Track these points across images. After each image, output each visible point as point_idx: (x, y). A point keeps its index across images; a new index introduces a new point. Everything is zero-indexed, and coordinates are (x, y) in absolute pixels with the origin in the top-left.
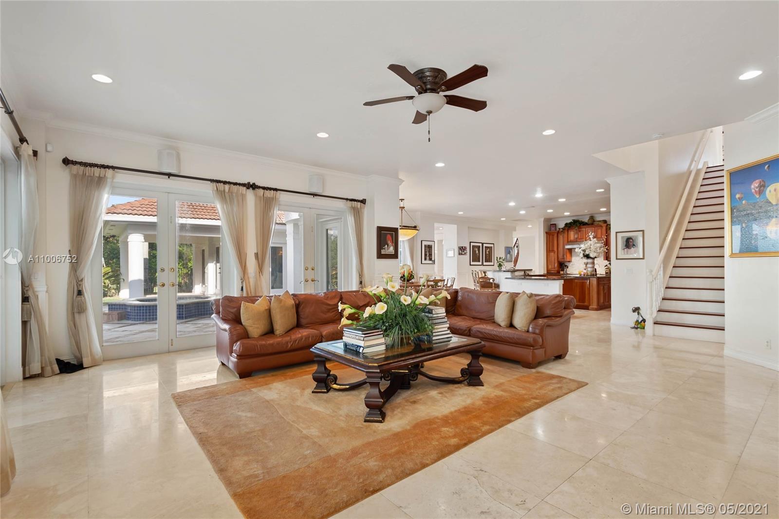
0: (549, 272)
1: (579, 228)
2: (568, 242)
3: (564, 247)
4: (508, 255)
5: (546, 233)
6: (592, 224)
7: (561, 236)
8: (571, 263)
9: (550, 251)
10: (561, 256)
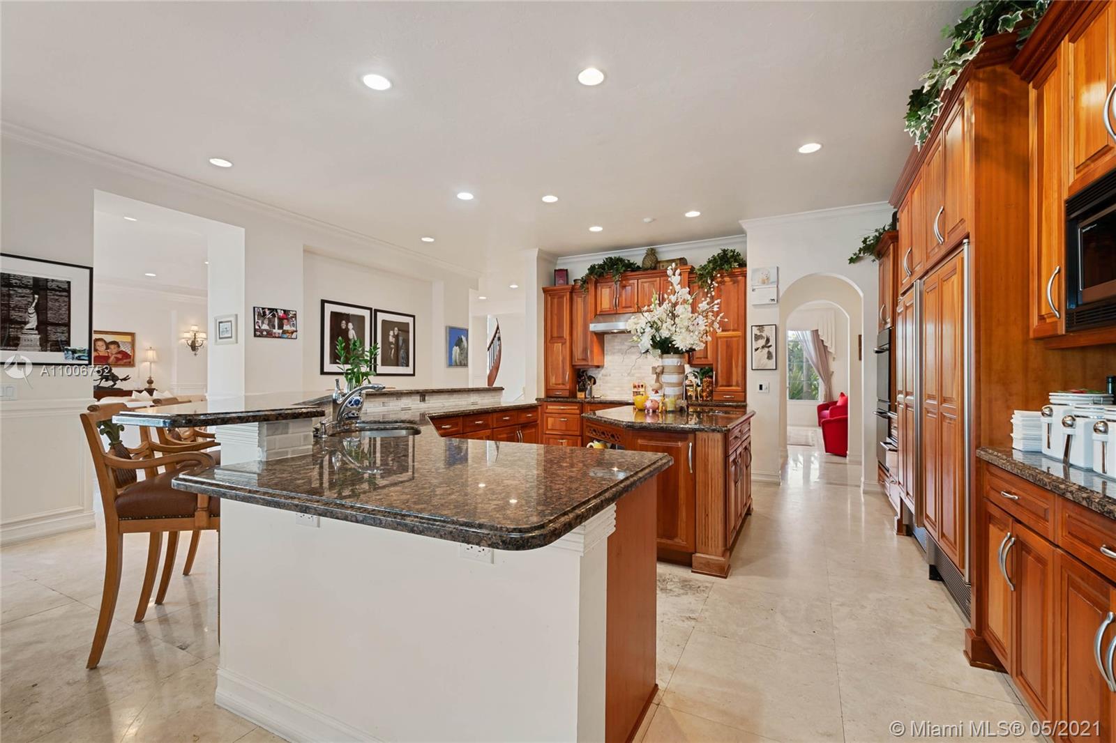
0: (552, 394)
1: (624, 278)
2: (596, 315)
3: (586, 327)
4: (456, 350)
5: (545, 291)
6: (655, 268)
7: (579, 300)
8: (603, 371)
9: (552, 337)
10: (578, 354)
